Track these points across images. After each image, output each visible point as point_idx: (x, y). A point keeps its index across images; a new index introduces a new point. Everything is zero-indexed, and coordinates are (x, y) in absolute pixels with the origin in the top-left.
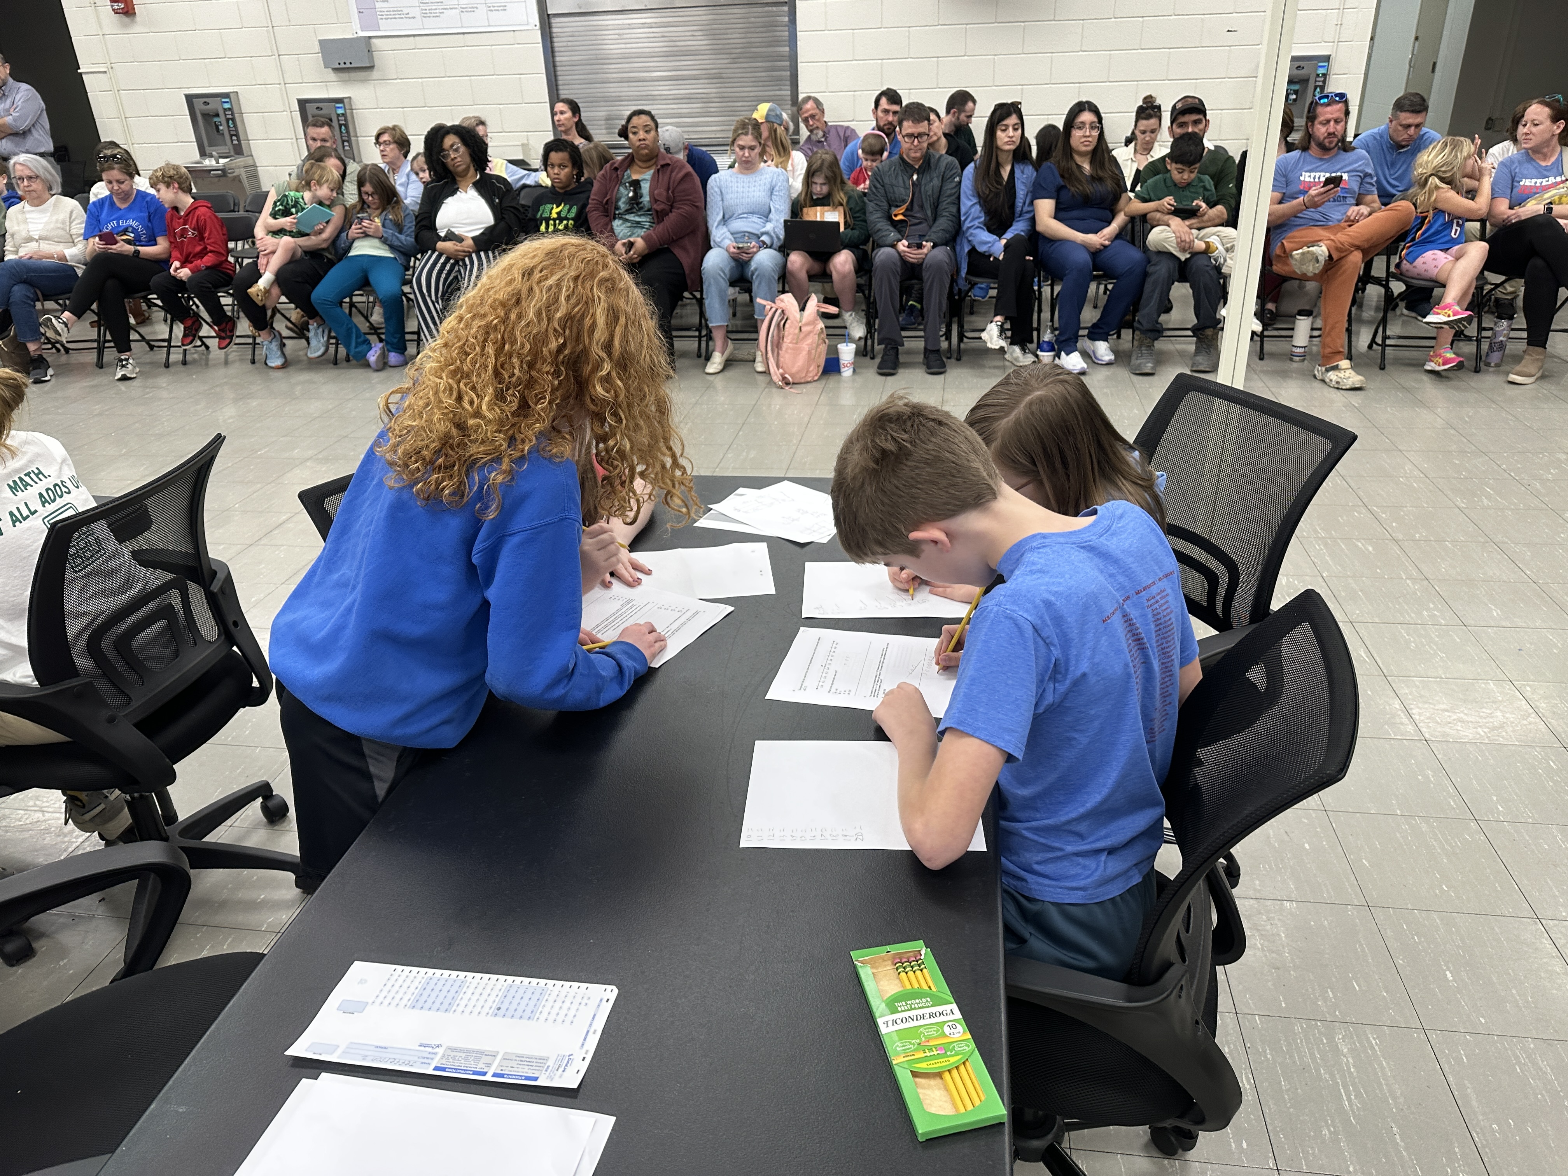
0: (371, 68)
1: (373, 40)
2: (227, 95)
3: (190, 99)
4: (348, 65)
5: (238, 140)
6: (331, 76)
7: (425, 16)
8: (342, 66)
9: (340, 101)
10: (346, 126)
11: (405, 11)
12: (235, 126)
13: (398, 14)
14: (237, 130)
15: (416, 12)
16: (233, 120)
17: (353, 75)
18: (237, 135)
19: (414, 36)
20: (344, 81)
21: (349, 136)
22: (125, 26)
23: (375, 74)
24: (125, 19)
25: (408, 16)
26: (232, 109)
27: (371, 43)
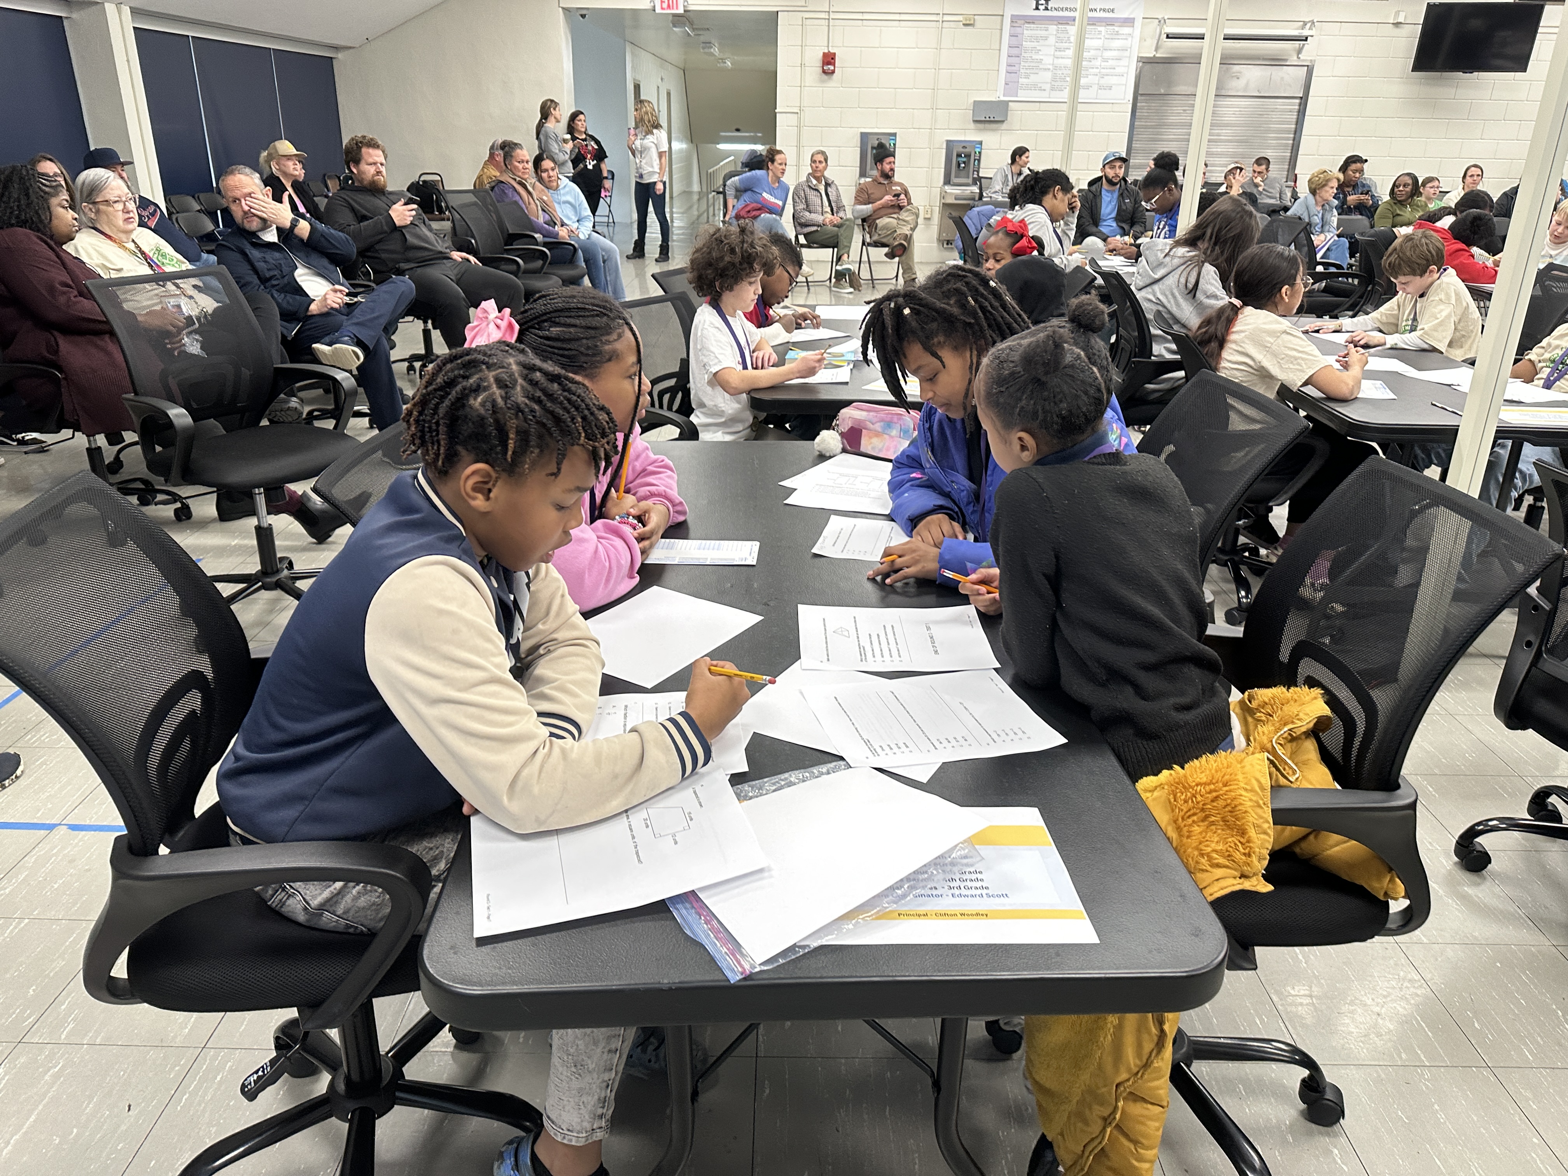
0: (1003, 121)
1: (1010, 104)
2: (895, 135)
3: (863, 135)
4: (992, 119)
6: (972, 125)
7: (1053, 89)
8: (988, 119)
9: (981, 143)
10: (979, 161)
11: (1040, 85)
13: (1035, 87)
15: (1047, 87)
17: (987, 126)
19: (1040, 102)
20: (980, 130)
21: (979, 168)
22: (822, 81)
23: (1004, 126)
24: (825, 77)
25: (1041, 89)
26: (894, 145)
27: (1008, 105)
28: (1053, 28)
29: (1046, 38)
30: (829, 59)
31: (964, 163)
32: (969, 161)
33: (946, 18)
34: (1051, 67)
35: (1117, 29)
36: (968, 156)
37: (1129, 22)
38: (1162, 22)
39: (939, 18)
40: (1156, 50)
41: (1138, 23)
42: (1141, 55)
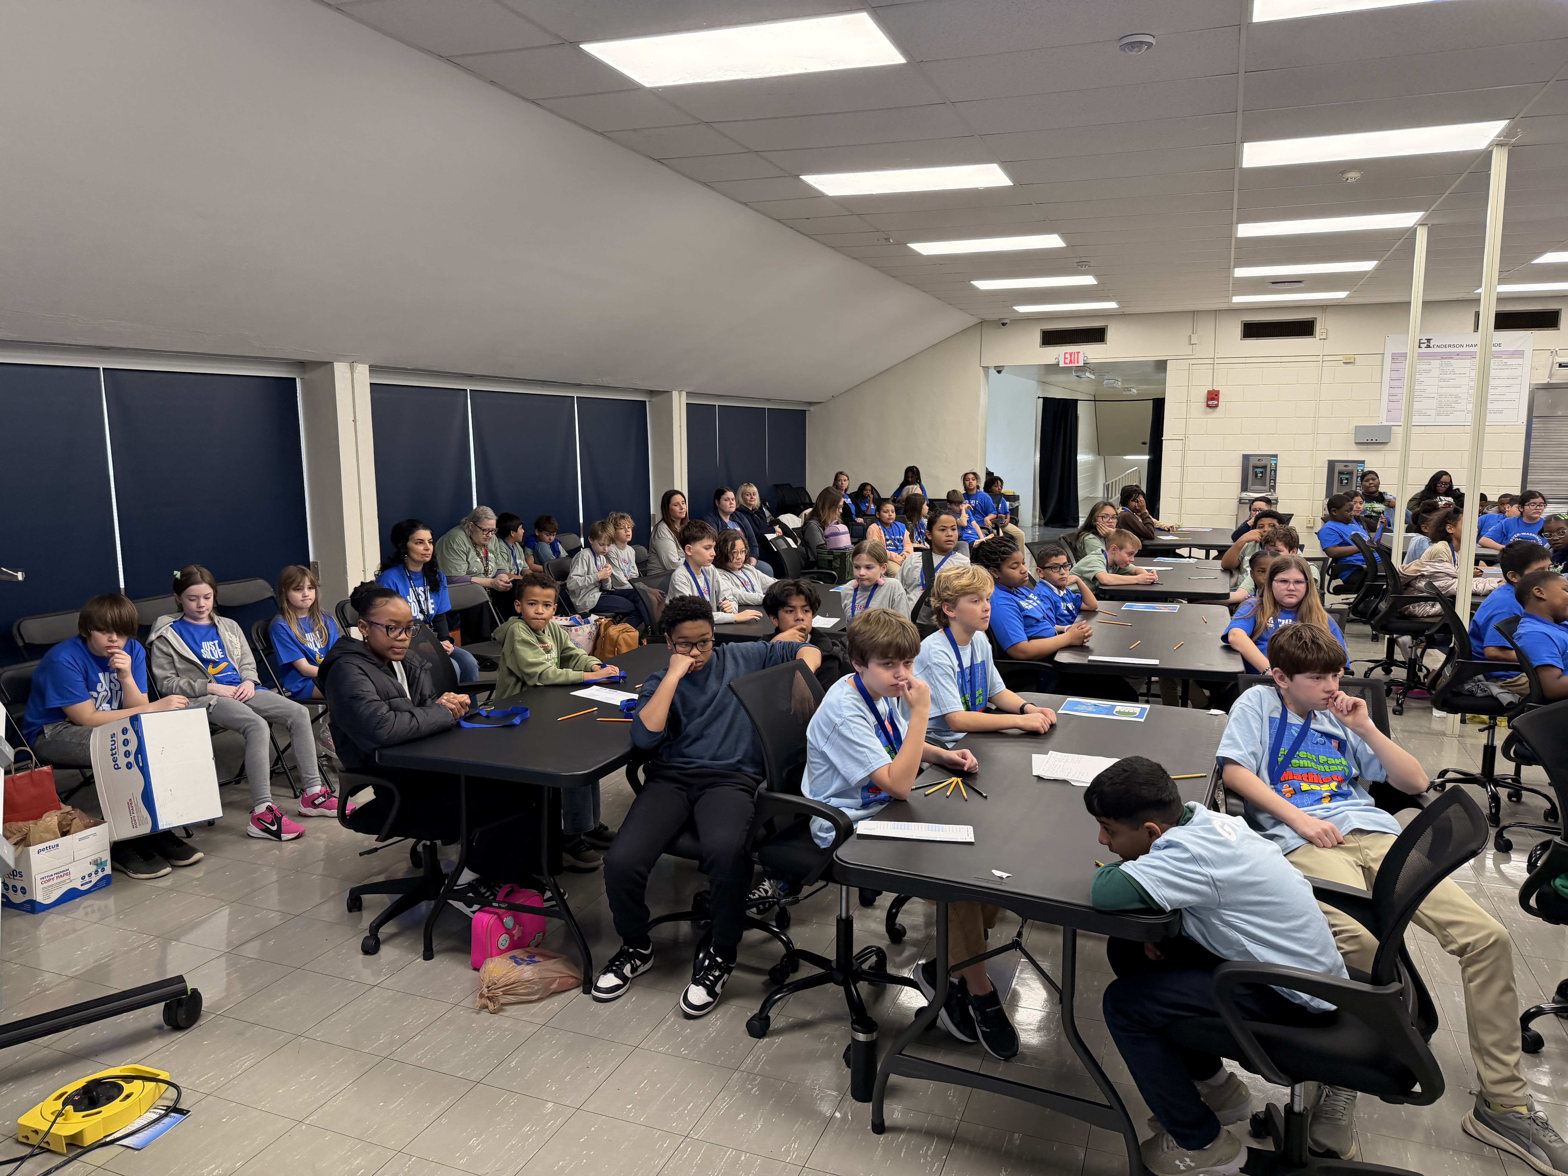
0: (1386, 443)
1: (1393, 428)
2: (1276, 456)
3: (1246, 458)
4: (1374, 441)
5: (1275, 483)
6: (1355, 447)
7: (1438, 414)
8: (1370, 441)
11: (1424, 411)
12: (1275, 475)
14: (1275, 477)
15: (1433, 413)
16: (1275, 471)
17: (1370, 447)
18: (1275, 480)
19: (1425, 426)
20: (1362, 450)
22: (1206, 413)
23: (1388, 447)
24: (1209, 410)
25: (1425, 415)
26: (1276, 464)
27: (1391, 429)
28: (1436, 363)
29: (1429, 371)
30: (1213, 397)
31: (1347, 479)
32: (1352, 478)
33: (1326, 358)
34: (1435, 395)
35: (1505, 360)
36: (1350, 473)
37: (1519, 354)
38: (1554, 353)
39: (1320, 359)
40: (1550, 376)
41: (1528, 354)
42: (1532, 382)
